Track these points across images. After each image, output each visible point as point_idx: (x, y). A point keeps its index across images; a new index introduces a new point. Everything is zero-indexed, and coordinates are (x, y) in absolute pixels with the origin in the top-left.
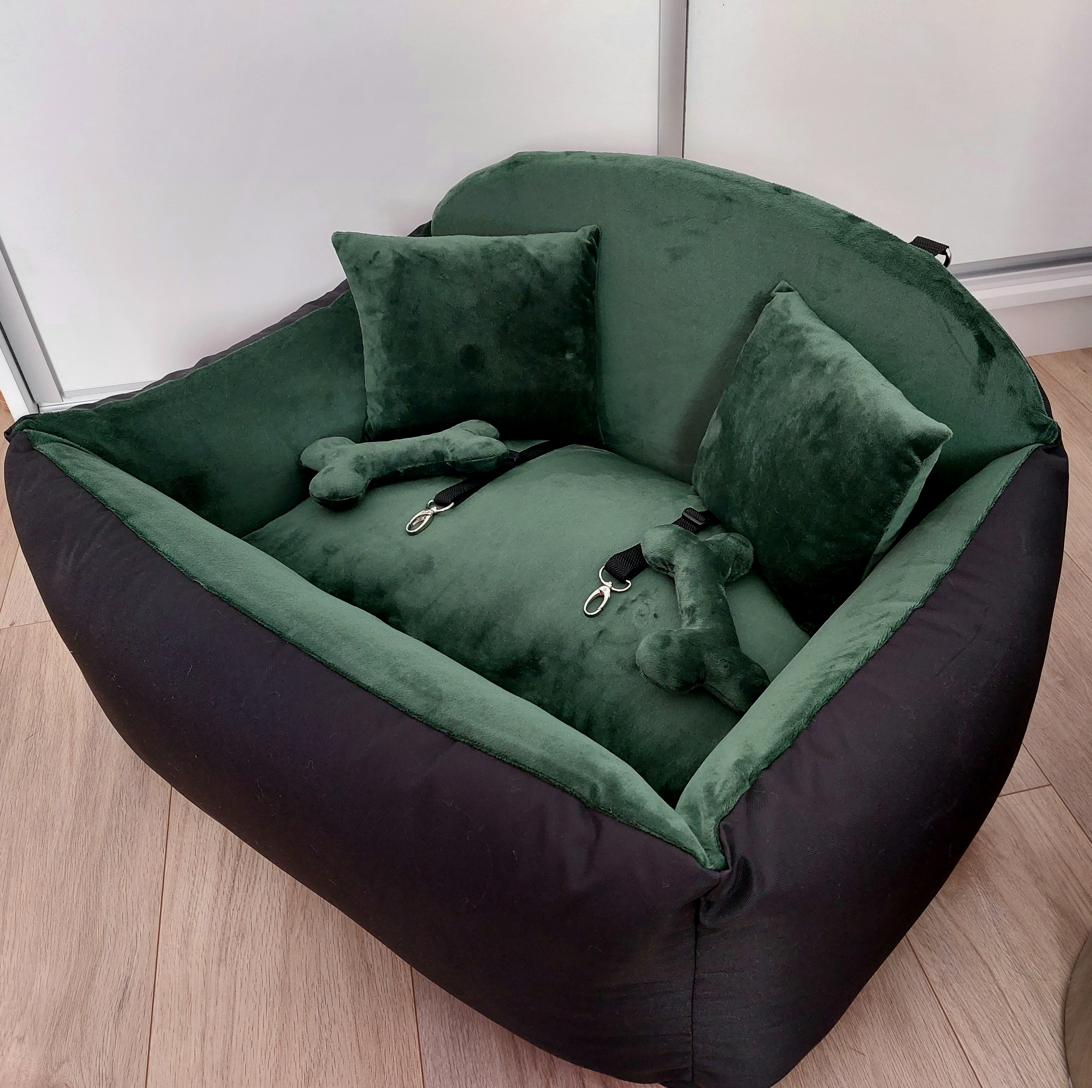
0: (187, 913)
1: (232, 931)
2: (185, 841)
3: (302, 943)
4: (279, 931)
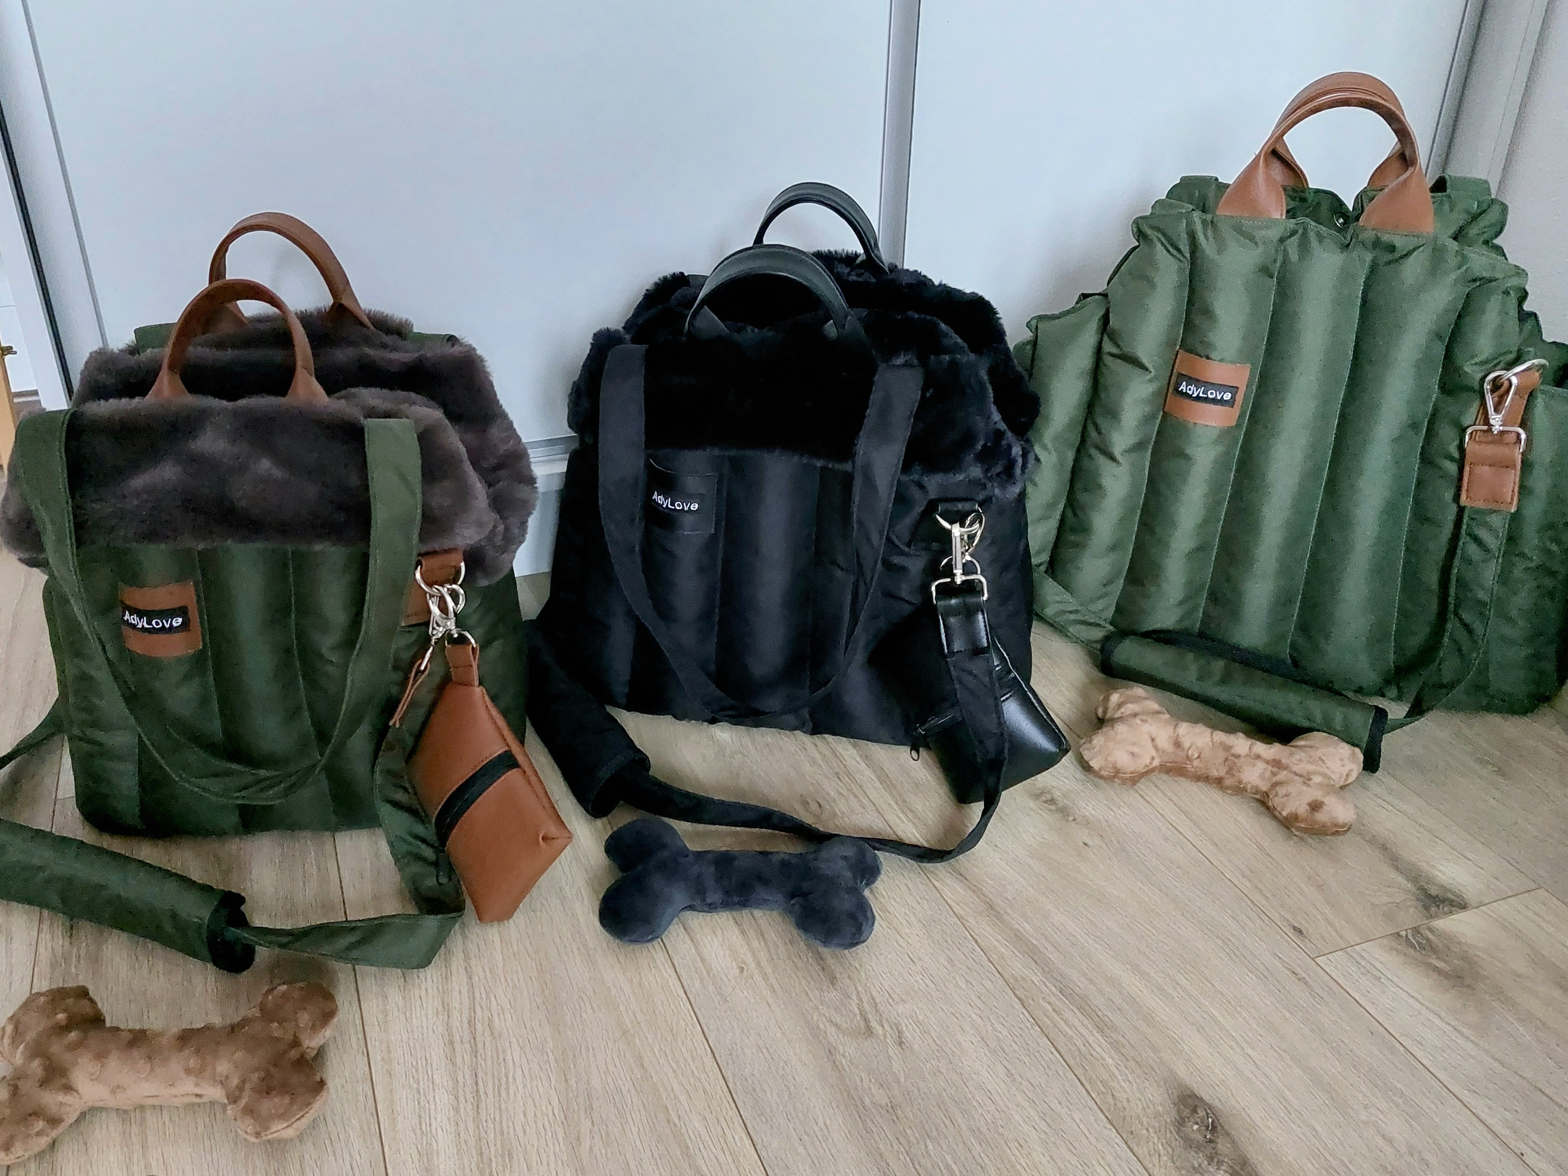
0: (418, 1131)
1: (493, 1149)
2: (393, 1038)
3: (599, 1156)
4: (562, 1144)
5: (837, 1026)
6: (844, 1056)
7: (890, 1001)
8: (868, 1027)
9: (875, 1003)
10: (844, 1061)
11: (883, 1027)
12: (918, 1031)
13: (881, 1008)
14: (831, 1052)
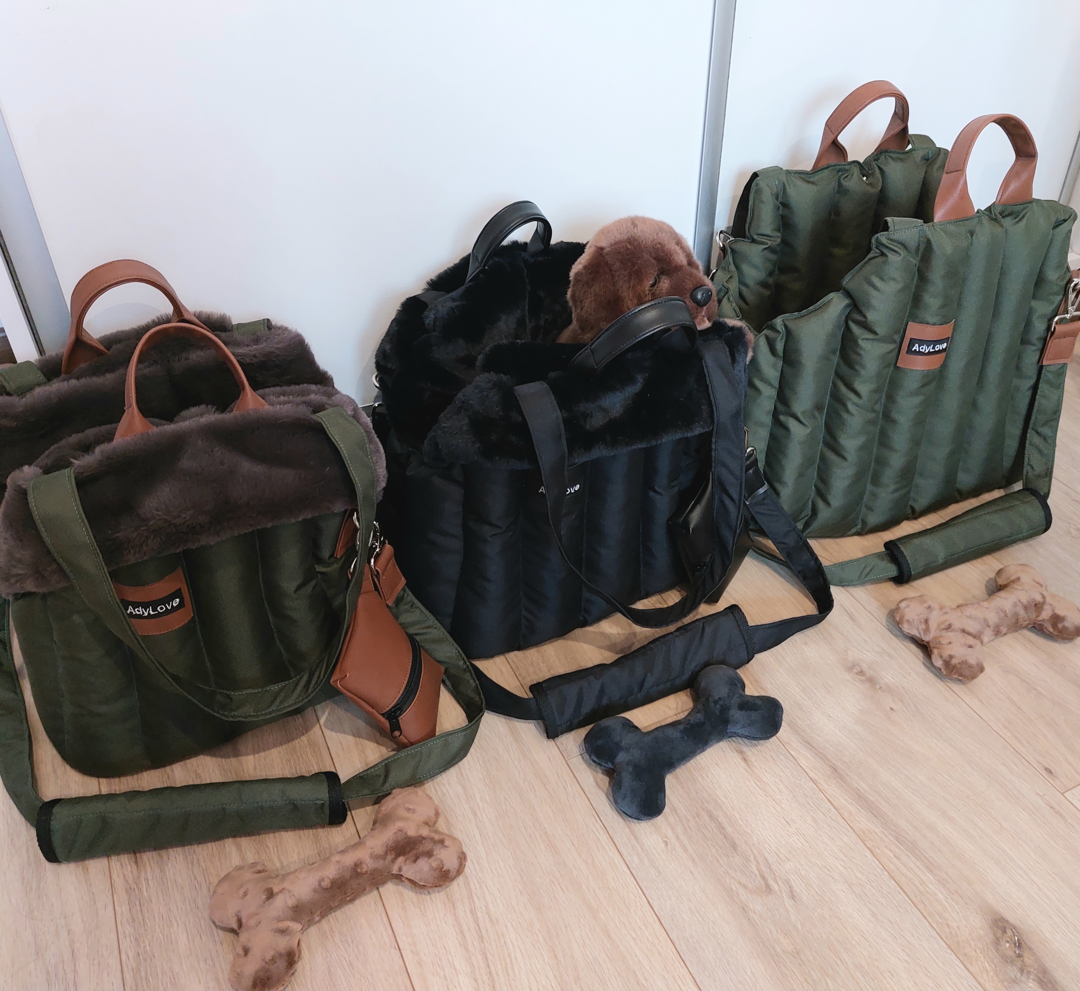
5: (745, 887)
6: (755, 913)
7: (779, 861)
8: (768, 886)
9: (768, 863)
10: (755, 917)
11: (778, 884)
12: (803, 884)
13: (774, 867)
14: (744, 909)
